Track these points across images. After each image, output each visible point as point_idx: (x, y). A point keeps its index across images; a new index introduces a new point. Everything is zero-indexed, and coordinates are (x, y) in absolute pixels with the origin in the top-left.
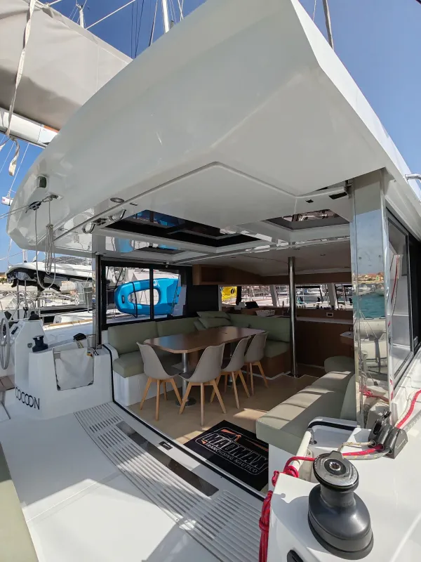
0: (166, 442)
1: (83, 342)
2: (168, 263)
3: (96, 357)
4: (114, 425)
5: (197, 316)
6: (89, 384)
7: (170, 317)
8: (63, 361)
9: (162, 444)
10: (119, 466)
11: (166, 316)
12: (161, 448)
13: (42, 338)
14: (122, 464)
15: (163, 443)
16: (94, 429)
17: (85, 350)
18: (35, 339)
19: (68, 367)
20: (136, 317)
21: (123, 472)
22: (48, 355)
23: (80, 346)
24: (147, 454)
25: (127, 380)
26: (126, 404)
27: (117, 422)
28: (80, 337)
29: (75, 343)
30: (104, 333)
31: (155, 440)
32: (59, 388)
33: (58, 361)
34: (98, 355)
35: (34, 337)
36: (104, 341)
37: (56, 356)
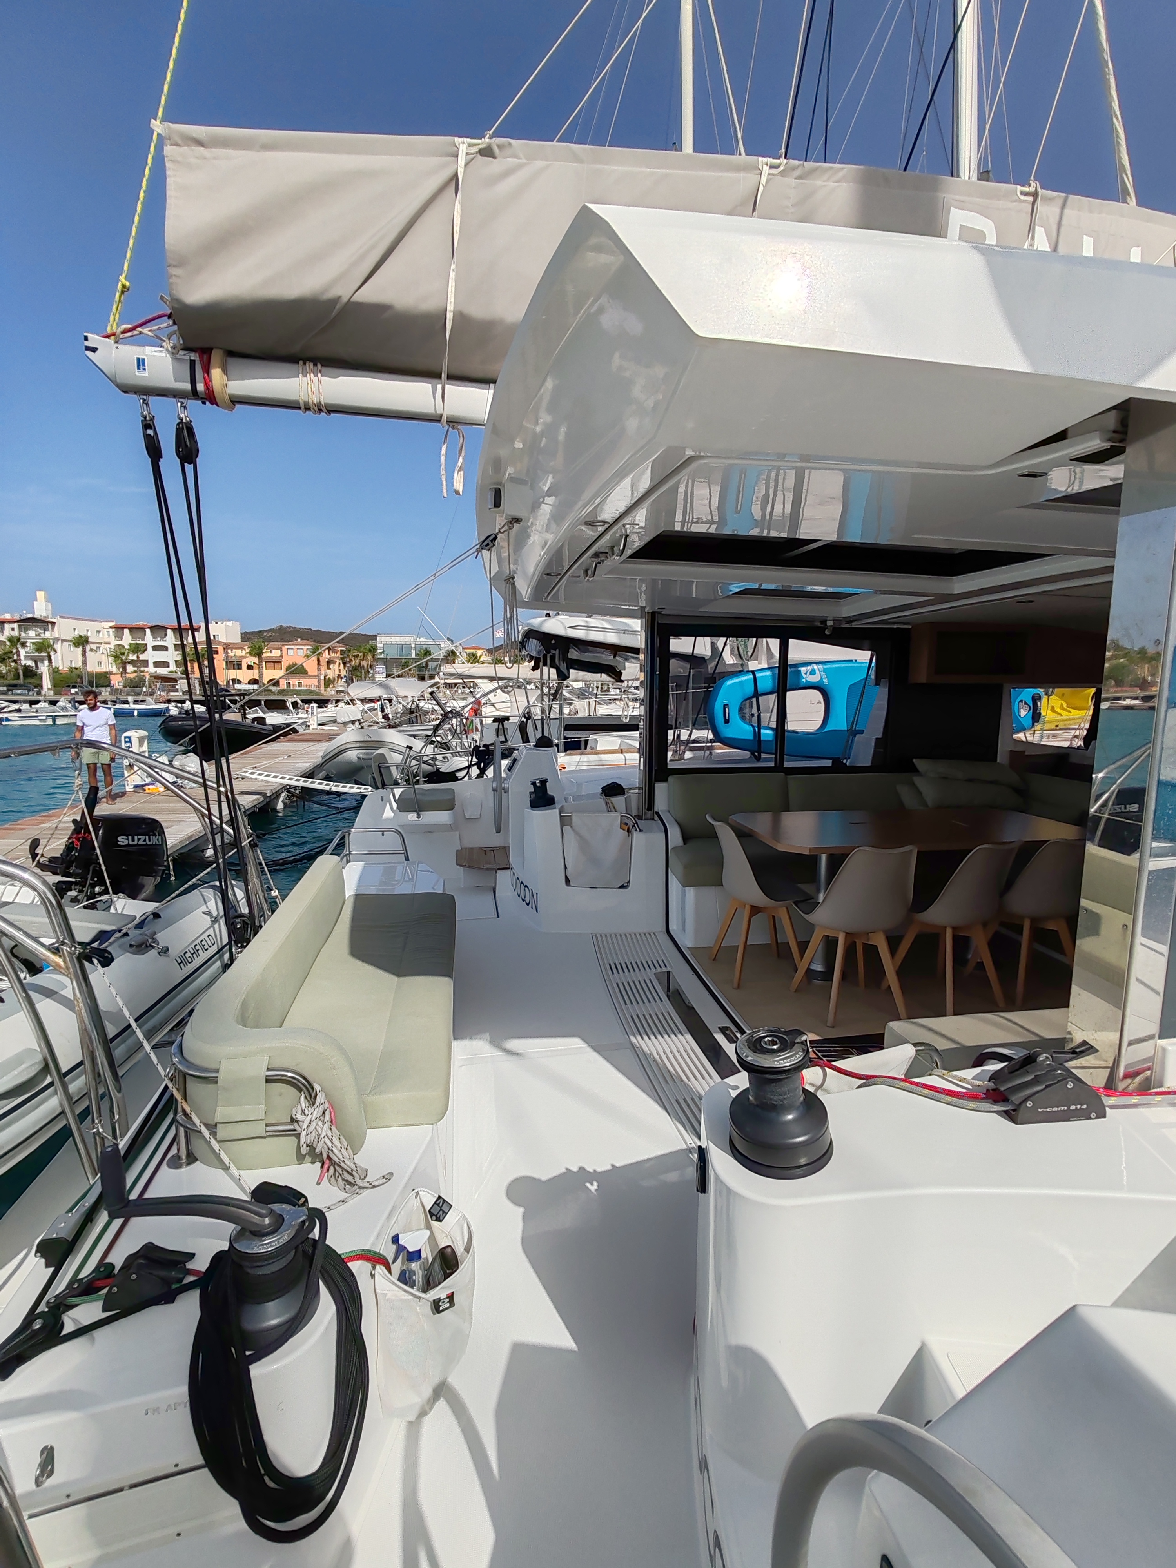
0: (734, 1029)
1: (615, 800)
2: (830, 623)
3: (636, 835)
4: (651, 973)
5: (914, 770)
6: (622, 887)
7: (838, 766)
8: (577, 833)
9: (723, 1030)
10: (633, 1039)
11: (828, 763)
12: (720, 1038)
13: (544, 782)
14: (639, 1038)
15: (727, 1028)
16: (614, 968)
17: (615, 818)
18: (534, 783)
19: (584, 844)
20: (758, 759)
21: (635, 1050)
22: (551, 815)
23: (610, 809)
24: (689, 1037)
25: (691, 892)
26: (687, 941)
27: (659, 970)
28: (613, 790)
29: (601, 801)
30: (661, 789)
31: (713, 1019)
32: (568, 881)
33: (567, 828)
34: (640, 831)
35: (532, 779)
36: (661, 803)
37: (564, 821)
